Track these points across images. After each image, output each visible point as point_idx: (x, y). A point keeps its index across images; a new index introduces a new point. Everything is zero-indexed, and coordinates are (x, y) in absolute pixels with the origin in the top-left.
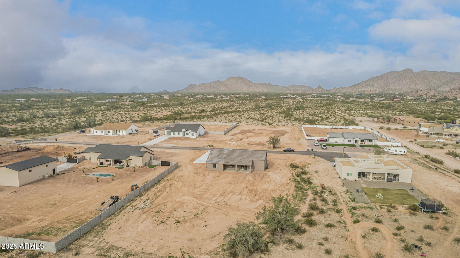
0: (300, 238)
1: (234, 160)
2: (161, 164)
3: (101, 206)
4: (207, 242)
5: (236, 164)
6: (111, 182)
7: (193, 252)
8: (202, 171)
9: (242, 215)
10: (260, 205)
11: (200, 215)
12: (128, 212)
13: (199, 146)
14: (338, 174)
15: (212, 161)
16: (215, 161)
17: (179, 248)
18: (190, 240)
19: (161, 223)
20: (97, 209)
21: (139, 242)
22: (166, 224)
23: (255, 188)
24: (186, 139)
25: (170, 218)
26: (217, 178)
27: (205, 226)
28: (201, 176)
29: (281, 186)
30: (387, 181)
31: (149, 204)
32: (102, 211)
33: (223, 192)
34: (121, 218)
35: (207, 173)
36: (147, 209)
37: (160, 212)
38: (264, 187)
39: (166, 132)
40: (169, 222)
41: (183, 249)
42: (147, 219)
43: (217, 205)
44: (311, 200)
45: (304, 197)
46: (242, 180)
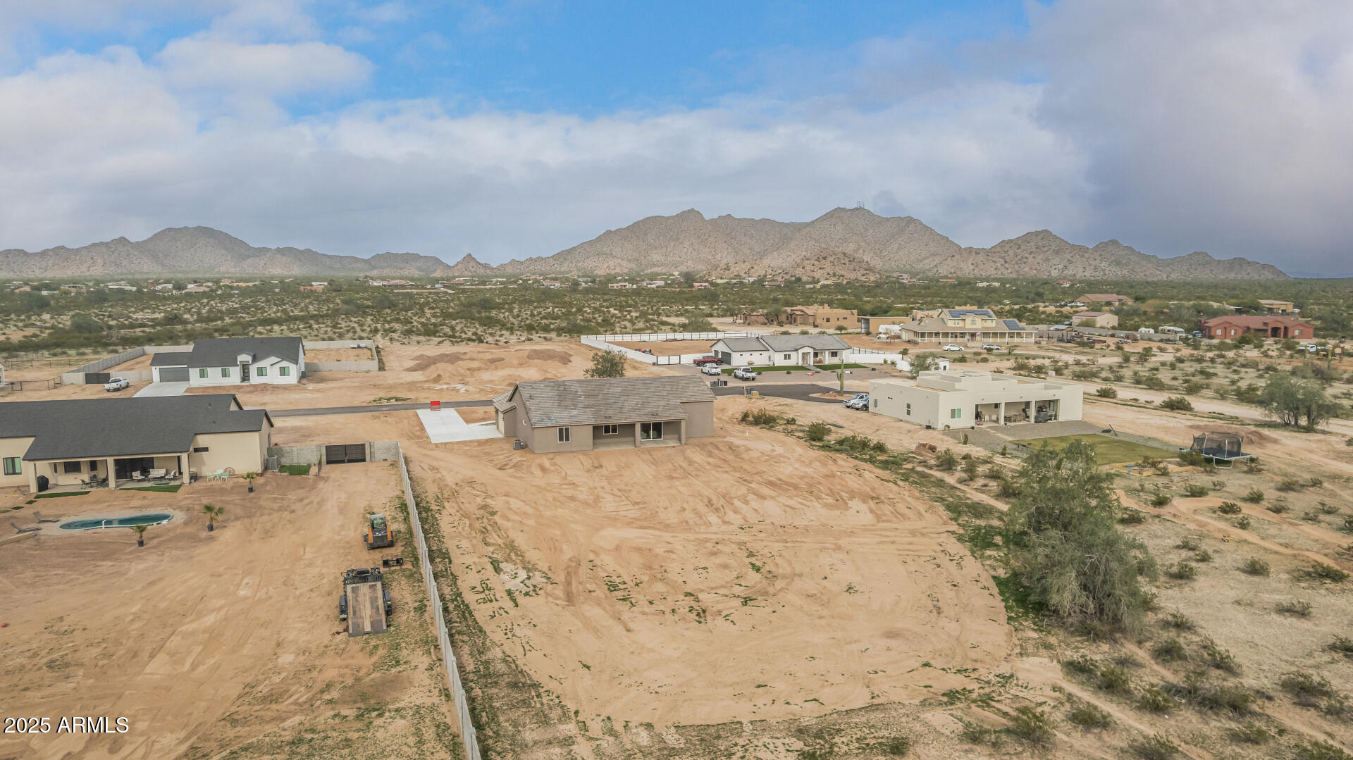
1: (621, 408)
2: (324, 459)
3: (344, 616)
4: (952, 627)
5: (638, 418)
6: (211, 539)
7: (976, 661)
8: (519, 459)
9: (882, 542)
10: (871, 511)
11: (767, 568)
12: (502, 612)
13: (356, 403)
14: (907, 422)
15: (549, 418)
16: (563, 417)
17: (917, 665)
18: (891, 634)
19: (702, 615)
20: (338, 633)
21: (759, 686)
22: (724, 614)
23: (771, 479)
24: (264, 388)
25: (701, 596)
26: (604, 471)
27: (850, 589)
28: (538, 472)
29: (824, 464)
30: (1036, 422)
31: (531, 574)
32: (378, 632)
33: (702, 500)
34: (509, 635)
35: (547, 464)
36: (554, 589)
37: (621, 586)
38: (786, 471)
39: (156, 372)
40: (719, 607)
41: (932, 662)
42: (625, 616)
43: (762, 535)
44: (961, 481)
45: (933, 479)
46: (690, 465)
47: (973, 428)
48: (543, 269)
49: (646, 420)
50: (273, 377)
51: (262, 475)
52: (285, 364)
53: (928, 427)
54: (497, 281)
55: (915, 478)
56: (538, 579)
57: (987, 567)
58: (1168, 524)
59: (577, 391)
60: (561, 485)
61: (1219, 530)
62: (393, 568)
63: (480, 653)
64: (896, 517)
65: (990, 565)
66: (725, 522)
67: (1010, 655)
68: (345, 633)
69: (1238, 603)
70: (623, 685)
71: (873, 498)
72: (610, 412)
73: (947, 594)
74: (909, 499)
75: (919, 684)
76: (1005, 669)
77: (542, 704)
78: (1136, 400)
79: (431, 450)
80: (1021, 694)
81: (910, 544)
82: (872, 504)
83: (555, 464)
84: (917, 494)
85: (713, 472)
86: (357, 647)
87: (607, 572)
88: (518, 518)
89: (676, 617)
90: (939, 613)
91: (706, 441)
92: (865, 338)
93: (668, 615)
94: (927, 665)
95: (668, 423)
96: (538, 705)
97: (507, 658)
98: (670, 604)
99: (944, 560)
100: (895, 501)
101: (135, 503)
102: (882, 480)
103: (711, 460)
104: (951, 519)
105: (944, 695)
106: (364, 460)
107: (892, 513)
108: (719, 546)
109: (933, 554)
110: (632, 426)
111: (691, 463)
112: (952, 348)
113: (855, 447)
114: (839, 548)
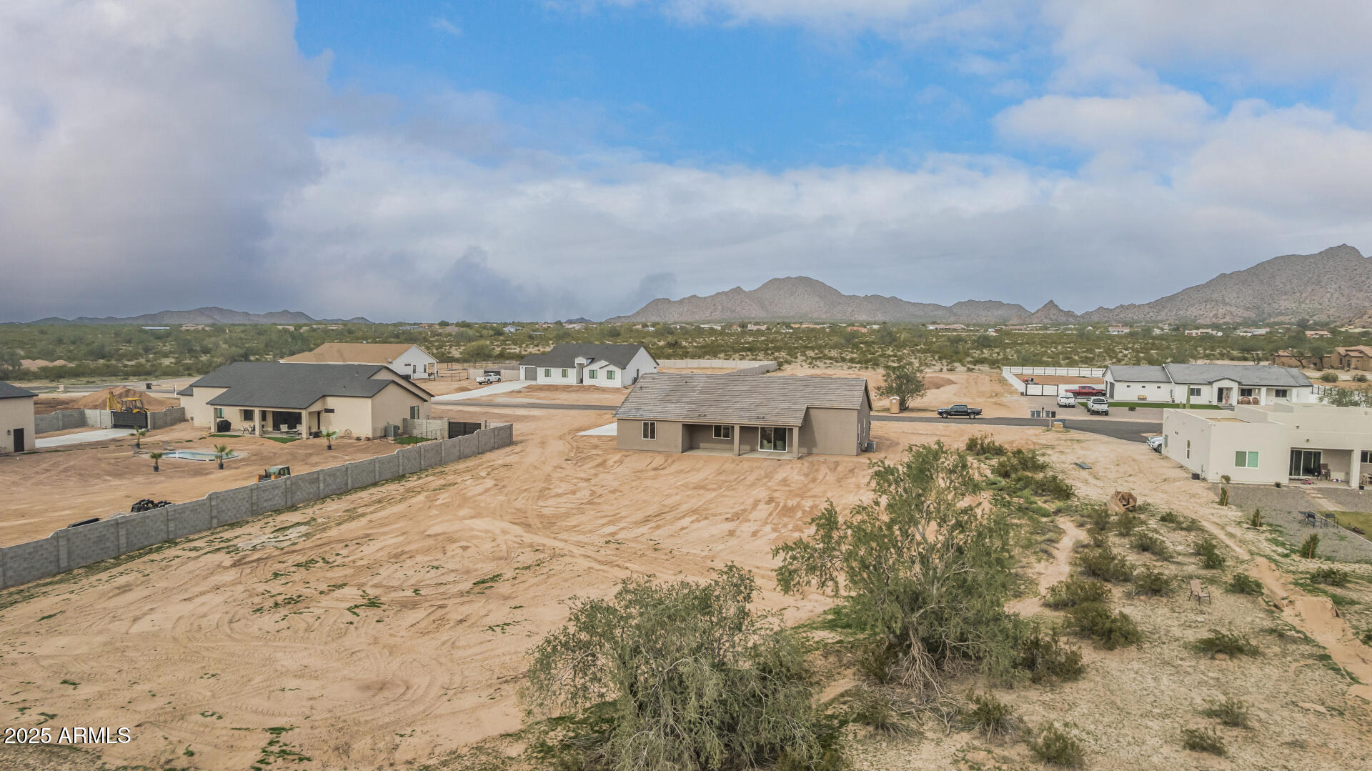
0: (1049, 707)
2: (446, 434)
5: (736, 420)
15: (638, 410)
16: (653, 411)
24: (593, 389)
44: (1080, 547)
45: (1043, 537)
47: (1278, 485)
50: (602, 380)
51: (368, 439)
52: (611, 367)
53: (1196, 477)
72: (711, 410)
110: (729, 428)
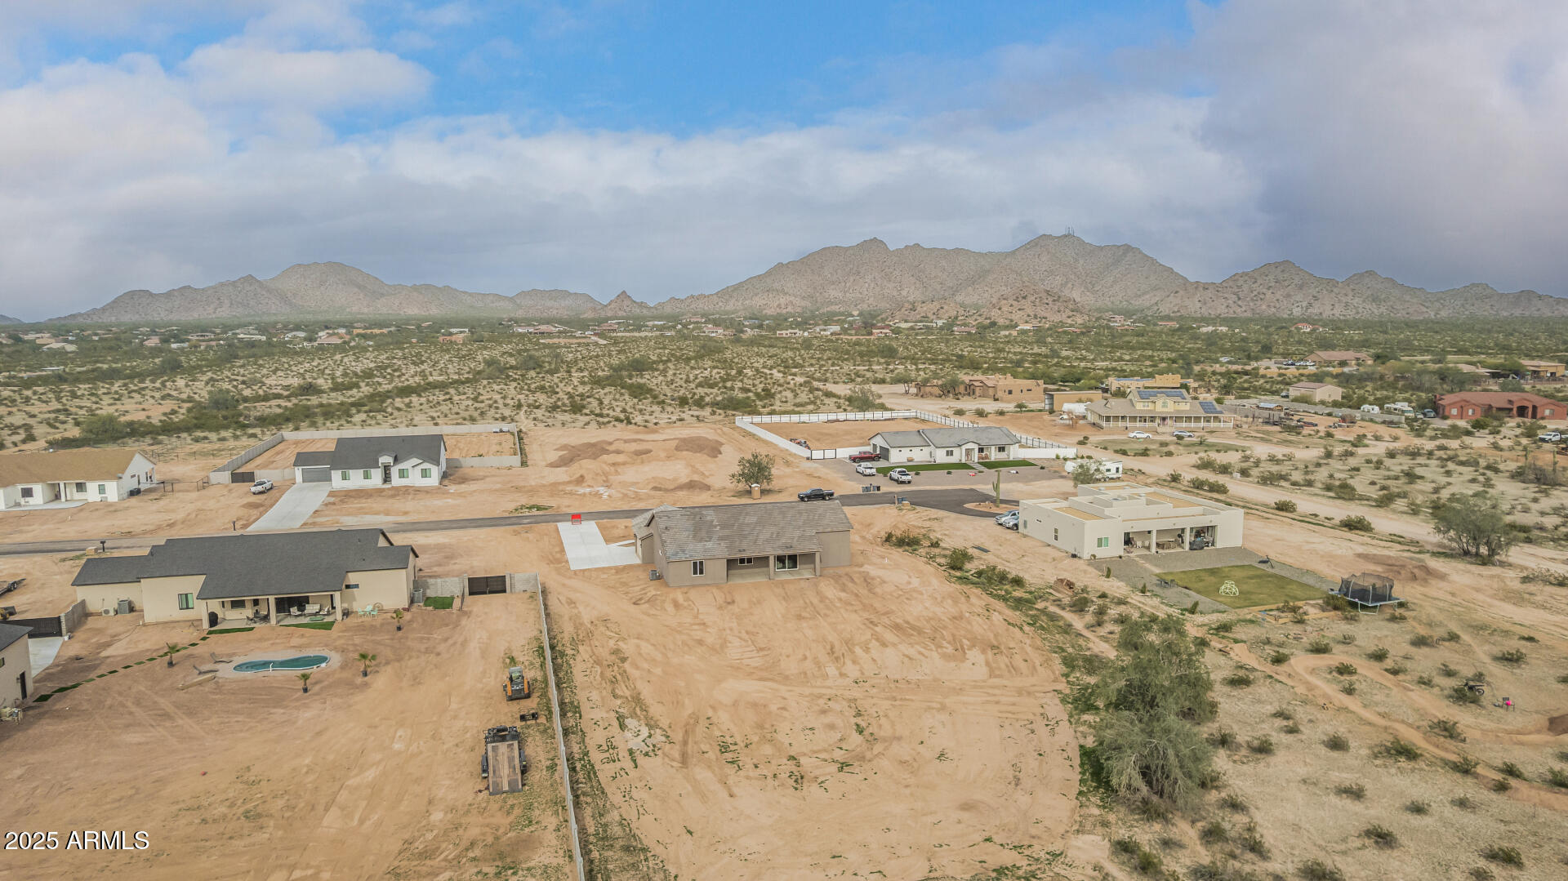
1: (756, 540)
2: (467, 591)
3: (486, 775)
4: (1023, 799)
5: (772, 551)
6: (366, 685)
7: (1033, 837)
8: (654, 593)
9: (988, 702)
10: (988, 664)
11: (870, 730)
12: (622, 773)
13: (497, 513)
14: (1054, 547)
15: (683, 551)
16: (697, 551)
17: (981, 839)
18: (966, 807)
19: (800, 781)
20: (480, 791)
21: (834, 857)
22: (819, 781)
23: (899, 621)
24: (406, 491)
25: (803, 760)
26: (735, 608)
27: (941, 756)
28: (670, 608)
29: (956, 602)
30: (1191, 549)
31: (652, 732)
32: (514, 792)
33: (825, 648)
34: (627, 798)
35: (680, 598)
36: (672, 749)
37: (732, 748)
38: (915, 611)
39: (298, 473)
40: (817, 772)
41: (995, 838)
42: (730, 782)
43: (875, 690)
44: (1089, 627)
45: (1061, 623)
46: (821, 601)
47: (1120, 557)
48: (706, 308)
49: (780, 552)
50: (415, 479)
51: (408, 610)
52: (426, 465)
53: (1074, 556)
54: (654, 326)
55: (1044, 621)
56: (658, 737)
57: (1079, 734)
58: (1278, 685)
59: (712, 521)
60: (692, 625)
61: (1325, 696)
62: (529, 722)
63: (601, 815)
64: (1009, 671)
65: (1082, 732)
66: (842, 675)
67: (1068, 832)
68: (487, 791)
69: (1304, 781)
70: (719, 851)
71: (993, 647)
72: (744, 545)
73: (1031, 764)
74: (1029, 649)
75: (975, 859)
76: (1057, 847)
77: (648, 868)
78: (1316, 515)
79: (570, 578)
80: (1062, 872)
81: (1014, 704)
82: (990, 653)
83: (688, 599)
84: (1039, 643)
85: (842, 611)
86: (496, 806)
87: (722, 731)
88: (646, 666)
89: (776, 783)
90: (1017, 785)
91: (841, 571)
92: (1047, 417)
93: (770, 780)
94: (988, 840)
95: (803, 555)
96: (645, 869)
97: (623, 822)
98: (773, 768)
99: (1039, 725)
100: (1014, 651)
101: (295, 641)
102: (1009, 624)
103: (843, 595)
104: (1063, 675)
105: (994, 870)
106: (504, 591)
107: (1007, 666)
108: (830, 703)
109: (1031, 717)
110: (767, 558)
111: (823, 599)
112: (1139, 436)
113: (994, 581)
114: (943, 708)
